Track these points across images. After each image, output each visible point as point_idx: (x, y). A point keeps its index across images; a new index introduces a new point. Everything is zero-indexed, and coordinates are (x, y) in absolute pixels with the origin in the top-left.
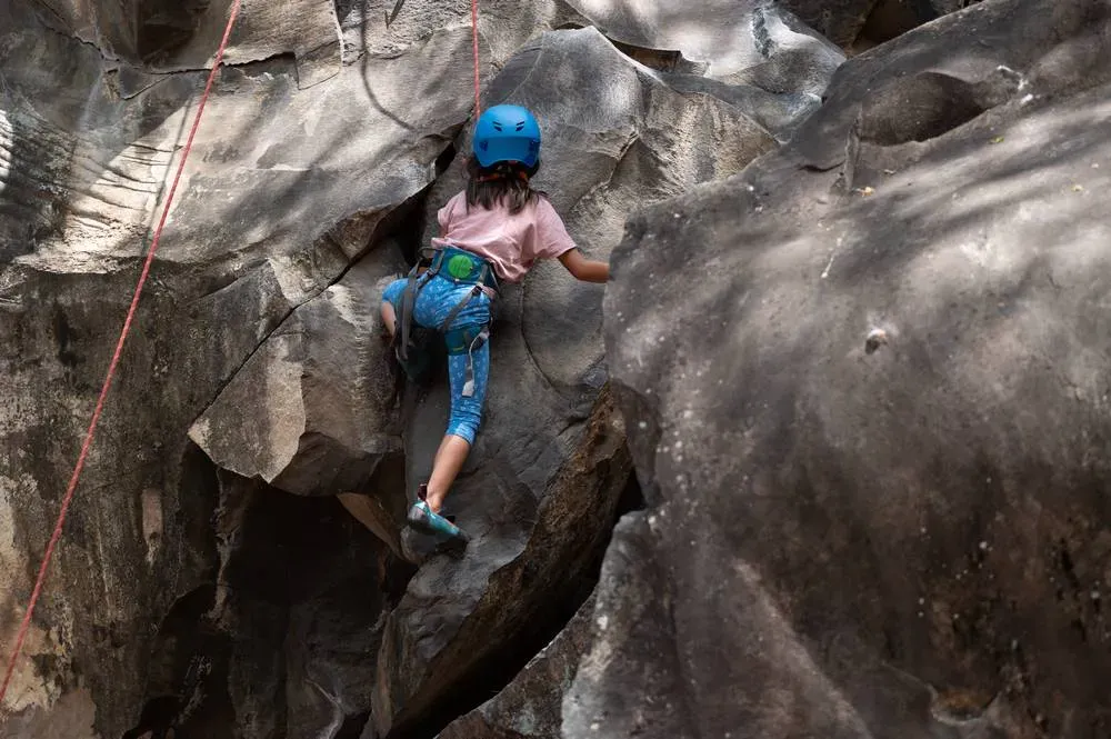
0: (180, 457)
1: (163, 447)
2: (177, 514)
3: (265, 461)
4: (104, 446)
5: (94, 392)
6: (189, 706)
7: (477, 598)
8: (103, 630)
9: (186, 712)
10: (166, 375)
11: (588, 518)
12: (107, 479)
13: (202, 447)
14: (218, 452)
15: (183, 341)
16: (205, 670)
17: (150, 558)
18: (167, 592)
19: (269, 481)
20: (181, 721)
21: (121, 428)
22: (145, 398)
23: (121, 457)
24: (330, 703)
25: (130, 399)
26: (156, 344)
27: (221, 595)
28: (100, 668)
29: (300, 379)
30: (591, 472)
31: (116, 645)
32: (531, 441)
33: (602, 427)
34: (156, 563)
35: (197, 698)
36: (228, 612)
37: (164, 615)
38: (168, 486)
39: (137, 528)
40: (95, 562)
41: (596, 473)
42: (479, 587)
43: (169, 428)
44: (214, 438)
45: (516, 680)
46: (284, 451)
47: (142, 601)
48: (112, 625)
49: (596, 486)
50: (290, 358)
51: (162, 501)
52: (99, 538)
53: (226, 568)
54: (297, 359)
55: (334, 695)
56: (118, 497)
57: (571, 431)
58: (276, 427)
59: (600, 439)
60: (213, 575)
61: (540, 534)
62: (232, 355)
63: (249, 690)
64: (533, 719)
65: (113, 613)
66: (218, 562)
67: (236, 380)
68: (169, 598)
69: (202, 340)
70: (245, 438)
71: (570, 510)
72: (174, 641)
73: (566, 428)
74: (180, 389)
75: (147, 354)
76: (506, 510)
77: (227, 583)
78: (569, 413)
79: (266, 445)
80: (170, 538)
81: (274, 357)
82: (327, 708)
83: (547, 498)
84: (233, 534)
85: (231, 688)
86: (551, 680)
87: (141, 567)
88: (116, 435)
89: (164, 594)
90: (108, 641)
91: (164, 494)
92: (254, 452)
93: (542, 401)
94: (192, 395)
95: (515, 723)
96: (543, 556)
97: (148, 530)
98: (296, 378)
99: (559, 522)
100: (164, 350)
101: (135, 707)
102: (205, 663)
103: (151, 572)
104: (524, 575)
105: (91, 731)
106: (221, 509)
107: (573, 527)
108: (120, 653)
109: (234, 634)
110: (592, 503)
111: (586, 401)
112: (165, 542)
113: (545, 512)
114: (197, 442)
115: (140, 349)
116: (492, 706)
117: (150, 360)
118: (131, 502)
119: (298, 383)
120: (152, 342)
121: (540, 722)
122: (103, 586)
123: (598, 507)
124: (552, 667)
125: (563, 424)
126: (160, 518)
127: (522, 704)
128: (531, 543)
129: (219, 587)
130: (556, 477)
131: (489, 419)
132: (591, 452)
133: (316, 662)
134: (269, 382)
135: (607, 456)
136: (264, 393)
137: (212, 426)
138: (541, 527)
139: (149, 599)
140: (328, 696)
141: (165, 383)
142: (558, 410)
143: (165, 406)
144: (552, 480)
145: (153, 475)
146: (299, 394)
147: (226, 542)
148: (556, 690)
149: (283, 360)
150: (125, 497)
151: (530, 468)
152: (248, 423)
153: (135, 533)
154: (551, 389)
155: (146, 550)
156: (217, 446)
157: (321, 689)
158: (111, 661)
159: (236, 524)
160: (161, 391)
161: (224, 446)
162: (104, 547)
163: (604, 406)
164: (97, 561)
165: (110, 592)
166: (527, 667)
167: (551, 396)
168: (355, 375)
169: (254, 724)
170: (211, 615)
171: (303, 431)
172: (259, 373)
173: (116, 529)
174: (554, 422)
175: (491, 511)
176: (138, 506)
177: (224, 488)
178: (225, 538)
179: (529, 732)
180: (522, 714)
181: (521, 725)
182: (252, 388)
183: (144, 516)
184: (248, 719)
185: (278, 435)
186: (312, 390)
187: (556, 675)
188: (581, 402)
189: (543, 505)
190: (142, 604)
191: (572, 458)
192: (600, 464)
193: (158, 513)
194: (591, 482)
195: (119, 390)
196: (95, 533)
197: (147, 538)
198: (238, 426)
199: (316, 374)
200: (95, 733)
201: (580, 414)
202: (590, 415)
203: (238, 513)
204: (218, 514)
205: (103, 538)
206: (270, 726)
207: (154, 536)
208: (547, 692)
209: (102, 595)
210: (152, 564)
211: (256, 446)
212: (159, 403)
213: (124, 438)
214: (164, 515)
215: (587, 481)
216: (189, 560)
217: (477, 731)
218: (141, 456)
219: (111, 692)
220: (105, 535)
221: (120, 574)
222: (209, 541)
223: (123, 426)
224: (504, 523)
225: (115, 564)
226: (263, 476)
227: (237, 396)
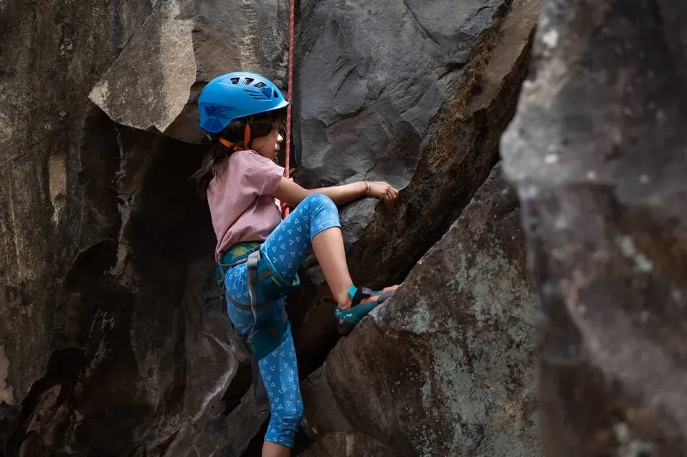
0: (83, 122)
1: (68, 115)
2: (79, 175)
3: (158, 113)
4: (16, 122)
5: (9, 77)
6: (94, 360)
7: (364, 225)
8: (14, 289)
9: (92, 367)
10: (71, 52)
11: (466, 165)
12: (19, 152)
13: (101, 107)
14: (116, 110)
15: (87, 20)
16: (108, 325)
17: (56, 218)
18: (71, 247)
19: (162, 130)
20: (88, 374)
21: (30, 104)
22: (53, 75)
23: (30, 131)
24: (225, 352)
25: (40, 77)
26: (63, 27)
27: (122, 254)
28: (13, 325)
29: (191, 34)
30: (468, 122)
31: (25, 303)
32: (412, 84)
33: (478, 78)
34: (61, 222)
35: (101, 352)
36: (129, 269)
37: (68, 269)
38: (72, 151)
39: (45, 192)
40: (8, 228)
41: (472, 123)
42: (366, 215)
43: (73, 98)
44: (112, 99)
45: (407, 279)
46: (176, 102)
47: (49, 259)
48: (23, 284)
49: (473, 134)
50: (181, 17)
51: (67, 166)
52: (11, 206)
53: (127, 227)
54: (189, 17)
55: (228, 343)
56: (28, 167)
57: (450, 76)
58: (170, 80)
59: (477, 90)
60: (114, 233)
61: (421, 172)
62: (129, 24)
63: (150, 345)
64: (427, 315)
65: (24, 273)
66: (120, 222)
67: (133, 43)
68: (72, 253)
69: (104, 16)
70: (140, 94)
71: (450, 155)
72: (79, 294)
73: (445, 74)
74: (83, 62)
75: (55, 36)
76: (390, 147)
77: (127, 242)
78: (447, 60)
79: (160, 97)
80: (74, 198)
81: (167, 17)
82: (223, 357)
83: (429, 136)
84: (133, 197)
85: (133, 344)
86: (446, 271)
87: (49, 227)
88: (26, 110)
89: (68, 250)
90: (19, 300)
91: (68, 158)
92: (149, 105)
93: (422, 49)
94: (94, 65)
95: (408, 323)
96: (425, 196)
97: (54, 193)
98: (188, 33)
99: (439, 165)
100: (69, 31)
101: (42, 358)
102: (107, 318)
103: (56, 231)
104: (408, 213)
105: (4, 385)
106: (122, 172)
107: (452, 173)
108: (30, 309)
109: (135, 291)
110: (471, 151)
111: (463, 49)
112: (69, 201)
113: (427, 150)
114: (97, 103)
115: (48, 34)
116: (384, 309)
117: (58, 41)
118: (39, 169)
119: (189, 37)
120: (59, 27)
121: (435, 318)
122: (15, 250)
123: (475, 158)
124: (446, 258)
125: (443, 70)
126: (65, 180)
127: (415, 303)
128: (414, 180)
129: (120, 246)
130: (437, 117)
131: (371, 65)
132: (469, 101)
133: (211, 314)
134: (163, 41)
135: (483, 106)
136: (157, 51)
137: (112, 88)
138: (423, 165)
139: (55, 256)
140: (223, 345)
141: (71, 59)
142: (436, 57)
143: (70, 78)
144: (433, 120)
145: (58, 143)
146: (190, 48)
147: (127, 203)
148: (453, 282)
149: (175, 18)
150: (34, 166)
151: (411, 109)
152: (144, 80)
153: (43, 196)
154: (429, 39)
155: (51, 211)
156: (114, 106)
157: (217, 340)
158: (21, 318)
159: (136, 188)
160: (66, 66)
161: (121, 104)
162: (16, 213)
163: (479, 56)
164: (10, 228)
165: (21, 253)
166: (420, 262)
167: (429, 45)
168: (244, 34)
169: (155, 377)
170: (114, 272)
171: (193, 80)
172: (153, 34)
173: (26, 196)
174: (432, 68)
175: (375, 148)
176: (46, 173)
177: (124, 152)
178: (125, 199)
179: (424, 330)
180: (416, 313)
181: (415, 323)
182: (146, 48)
183: (51, 180)
184: (150, 373)
185: (171, 87)
186: (204, 44)
187: (451, 266)
188: (459, 50)
189: (425, 142)
190: (49, 261)
191: (452, 100)
192: (476, 113)
193: (63, 177)
194: (468, 130)
195: (29, 73)
196: (8, 203)
197: (53, 200)
198: (134, 84)
199: (207, 31)
200: (7, 387)
201: (458, 61)
202: (468, 61)
203: (138, 176)
204: (119, 175)
205: (15, 206)
206: (170, 378)
207: (59, 197)
208: (443, 285)
209: (14, 258)
210: (57, 222)
211: (150, 100)
212: (65, 77)
213: (33, 113)
214: (68, 178)
215: (466, 130)
216: (91, 218)
217: (368, 339)
218: (48, 127)
219: (22, 348)
220: (16, 202)
221: (29, 236)
222: (111, 201)
223: (32, 103)
224: (388, 159)
225: (25, 228)
226: (157, 126)
227: (133, 57)
